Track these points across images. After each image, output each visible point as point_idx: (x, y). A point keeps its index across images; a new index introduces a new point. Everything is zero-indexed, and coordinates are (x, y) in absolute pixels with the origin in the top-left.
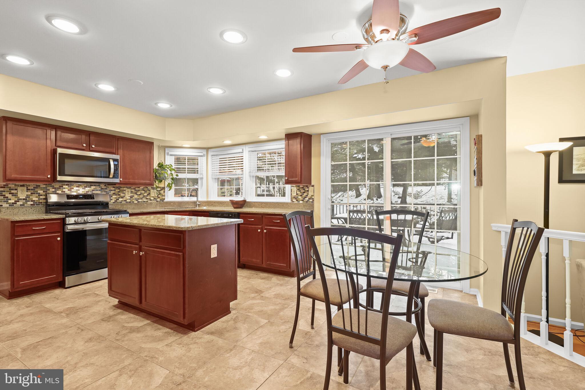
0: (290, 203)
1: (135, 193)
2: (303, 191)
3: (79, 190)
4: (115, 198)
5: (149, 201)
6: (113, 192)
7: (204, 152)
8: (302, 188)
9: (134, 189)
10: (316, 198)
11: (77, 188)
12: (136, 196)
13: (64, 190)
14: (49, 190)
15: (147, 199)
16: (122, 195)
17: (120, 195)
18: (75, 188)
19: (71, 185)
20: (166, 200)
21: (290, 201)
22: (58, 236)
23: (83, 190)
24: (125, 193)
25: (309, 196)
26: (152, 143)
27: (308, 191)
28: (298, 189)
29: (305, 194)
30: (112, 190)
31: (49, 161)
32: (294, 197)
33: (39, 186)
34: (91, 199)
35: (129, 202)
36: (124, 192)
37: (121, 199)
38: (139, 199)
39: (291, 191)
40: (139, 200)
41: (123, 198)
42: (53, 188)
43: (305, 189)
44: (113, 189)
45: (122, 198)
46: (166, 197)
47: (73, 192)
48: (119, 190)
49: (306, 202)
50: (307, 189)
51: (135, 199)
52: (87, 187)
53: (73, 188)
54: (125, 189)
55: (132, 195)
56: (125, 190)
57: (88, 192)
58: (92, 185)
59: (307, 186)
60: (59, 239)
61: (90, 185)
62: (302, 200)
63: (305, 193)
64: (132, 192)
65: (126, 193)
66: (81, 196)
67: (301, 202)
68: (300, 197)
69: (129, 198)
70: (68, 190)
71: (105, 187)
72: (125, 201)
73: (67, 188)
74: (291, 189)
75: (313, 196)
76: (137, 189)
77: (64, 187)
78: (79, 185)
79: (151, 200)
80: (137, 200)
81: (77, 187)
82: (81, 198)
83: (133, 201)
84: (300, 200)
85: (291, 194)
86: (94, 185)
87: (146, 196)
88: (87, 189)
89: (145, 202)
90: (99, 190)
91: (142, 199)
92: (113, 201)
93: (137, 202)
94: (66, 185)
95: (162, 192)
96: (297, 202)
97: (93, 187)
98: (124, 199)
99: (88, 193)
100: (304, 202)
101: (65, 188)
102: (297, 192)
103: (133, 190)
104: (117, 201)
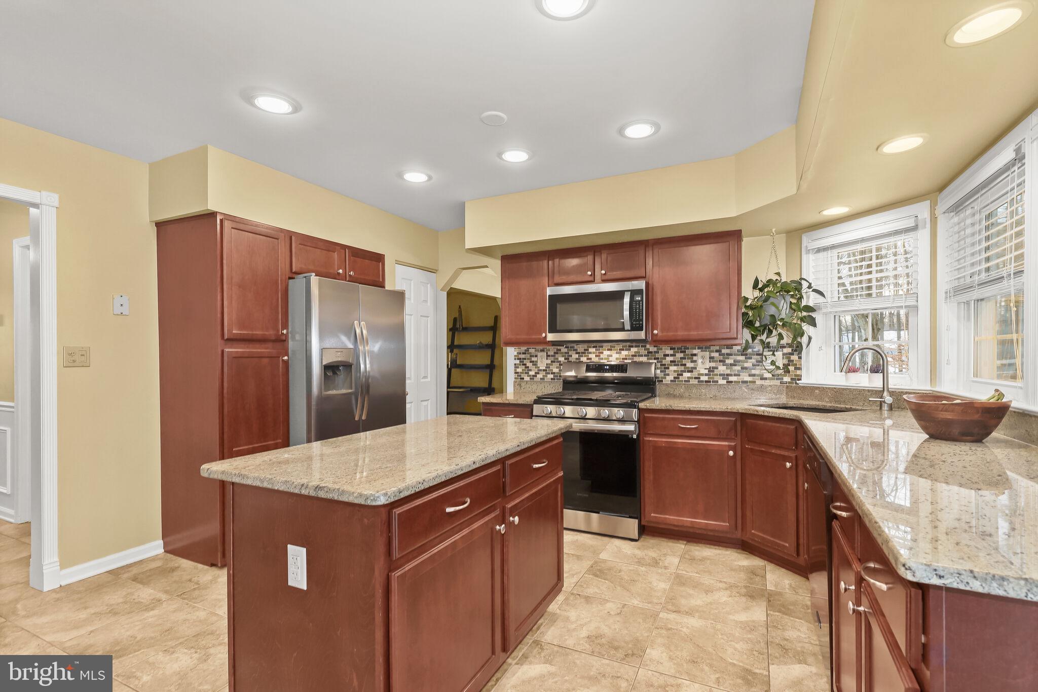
1: (720, 361)
3: (611, 356)
4: (675, 371)
5: (759, 382)
6: (671, 358)
9: (717, 351)
11: (608, 353)
12: (722, 369)
13: (590, 356)
14: (571, 356)
15: (754, 375)
16: (690, 365)
17: (685, 365)
18: (606, 353)
19: (600, 347)
20: (804, 381)
23: (617, 356)
24: (695, 361)
26: (738, 237)
30: (668, 355)
33: (560, 350)
34: (622, 372)
35: (706, 382)
36: (695, 358)
37: (687, 375)
38: (731, 375)
40: (731, 379)
41: (691, 371)
42: (576, 353)
44: (671, 352)
45: (688, 372)
46: (803, 373)
47: (602, 359)
48: (682, 355)
51: (721, 375)
52: (623, 350)
53: (602, 353)
54: (695, 352)
55: (713, 365)
56: (695, 355)
57: (626, 359)
58: (632, 347)
61: (620, 350)
64: (711, 358)
65: (700, 361)
66: (608, 367)
69: (707, 371)
70: (596, 356)
71: (655, 349)
72: (696, 378)
73: (594, 353)
76: (724, 351)
77: (591, 350)
78: (611, 346)
79: (766, 379)
80: (725, 376)
81: (608, 350)
82: (606, 369)
83: (716, 378)
86: (636, 347)
88: (624, 353)
89: (746, 382)
90: (645, 356)
91: (739, 375)
92: (670, 378)
93: (724, 382)
94: (594, 347)
95: (795, 357)
97: (634, 350)
98: (695, 374)
99: (626, 361)
101: (591, 353)
103: (716, 355)
104: (679, 378)
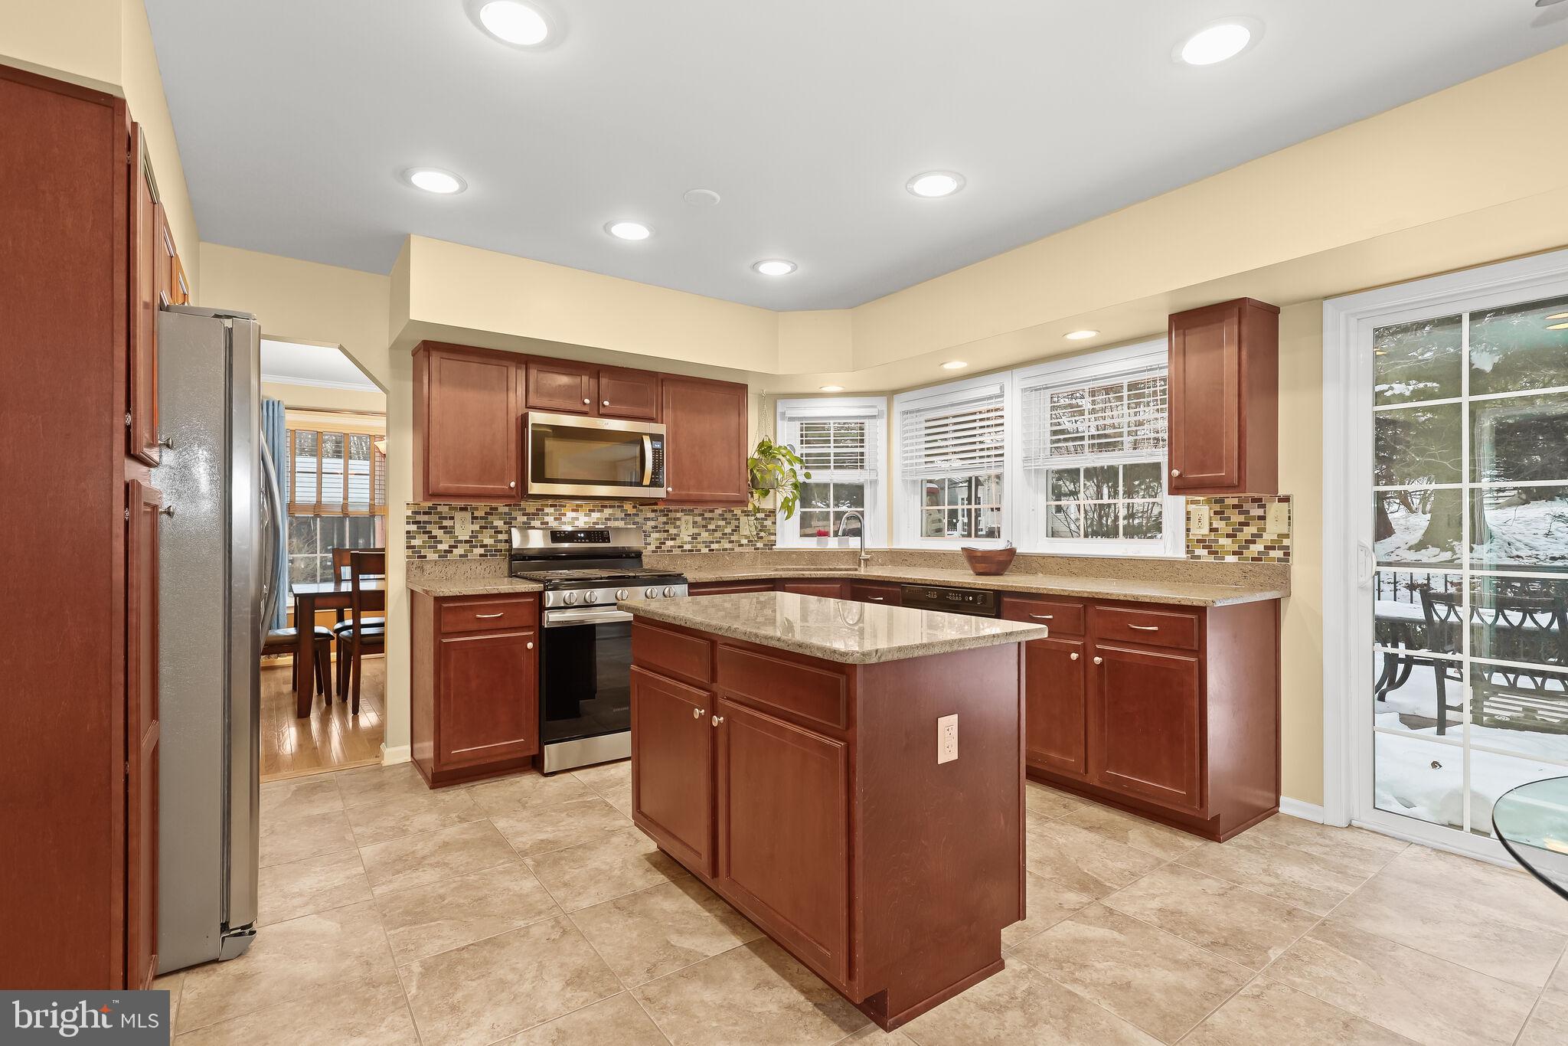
0: (1185, 563)
1: (703, 526)
2: (1242, 518)
3: (577, 519)
4: (657, 539)
5: (737, 549)
6: (653, 523)
7: (881, 403)
8: (1235, 507)
9: (700, 515)
10: (1298, 545)
11: (574, 514)
12: (705, 535)
13: (547, 519)
14: (516, 519)
15: (732, 542)
16: (673, 531)
17: (668, 531)
18: (570, 515)
19: (560, 506)
20: (779, 546)
21: (1182, 555)
22: (528, 639)
23: (587, 519)
24: (679, 527)
25: (1269, 536)
26: (743, 388)
27: (1262, 518)
28: (1216, 513)
29: (1251, 530)
30: (648, 519)
31: (513, 446)
32: (1198, 541)
33: (497, 509)
34: (604, 542)
35: (689, 551)
36: (678, 523)
37: (670, 543)
38: (713, 542)
39: (1188, 519)
40: (714, 546)
41: (674, 539)
42: (524, 515)
43: (1248, 512)
44: (652, 515)
45: (672, 539)
46: (778, 538)
47: (565, 523)
48: (664, 519)
49: (1253, 559)
50: (1256, 512)
51: (704, 542)
52: (593, 511)
53: (565, 515)
54: (679, 515)
55: (696, 531)
56: (679, 519)
57: (598, 524)
58: (606, 507)
59: (1260, 500)
60: (530, 645)
61: (602, 506)
62: (1234, 553)
63: (1247, 524)
64: (695, 523)
65: (683, 528)
66: (582, 535)
67: (1231, 559)
68: (1223, 541)
69: (690, 539)
70: (555, 519)
71: (634, 511)
72: (679, 547)
73: (552, 515)
74: (1188, 513)
75: (1287, 536)
76: (707, 515)
77: (547, 510)
78: (577, 506)
79: (742, 545)
80: (707, 544)
81: (573, 510)
82: (581, 538)
83: (699, 546)
84: (1227, 552)
85: (1188, 530)
86: (611, 507)
87: (730, 534)
88: (596, 515)
89: (724, 550)
90: (622, 519)
91: (720, 542)
92: (652, 547)
93: (706, 550)
94: (551, 506)
95: (768, 523)
96: (1211, 559)
97: (608, 512)
98: (678, 542)
99: (597, 526)
100: (1247, 559)
101: (547, 514)
102: (1211, 524)
103: (699, 519)
104: (661, 547)
